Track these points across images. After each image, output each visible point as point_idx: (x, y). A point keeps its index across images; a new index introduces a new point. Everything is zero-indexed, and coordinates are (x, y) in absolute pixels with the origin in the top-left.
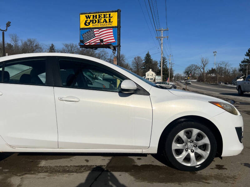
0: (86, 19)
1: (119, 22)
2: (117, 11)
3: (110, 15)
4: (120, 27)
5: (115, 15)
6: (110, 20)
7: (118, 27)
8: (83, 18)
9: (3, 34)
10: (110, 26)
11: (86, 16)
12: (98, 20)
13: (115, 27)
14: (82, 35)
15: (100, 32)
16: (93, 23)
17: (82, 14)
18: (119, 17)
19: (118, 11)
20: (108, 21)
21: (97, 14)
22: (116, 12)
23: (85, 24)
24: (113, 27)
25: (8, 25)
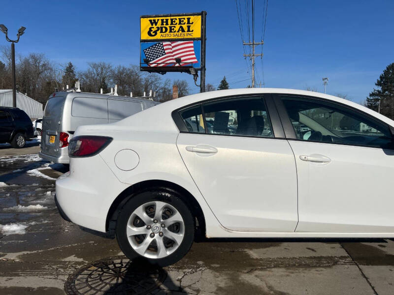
0: (151, 26)
1: (203, 31)
2: (201, 14)
3: (189, 19)
4: (205, 40)
5: (197, 21)
6: (189, 27)
7: (203, 39)
8: (145, 23)
9: (13, 46)
10: (189, 37)
11: (150, 21)
12: (170, 27)
13: (198, 39)
14: (144, 51)
15: (173, 47)
16: (162, 32)
17: (144, 17)
18: (203, 23)
19: (203, 14)
20: (186, 29)
21: (169, 18)
22: (198, 15)
23: (149, 34)
24: (194, 39)
25: (21, 32)
